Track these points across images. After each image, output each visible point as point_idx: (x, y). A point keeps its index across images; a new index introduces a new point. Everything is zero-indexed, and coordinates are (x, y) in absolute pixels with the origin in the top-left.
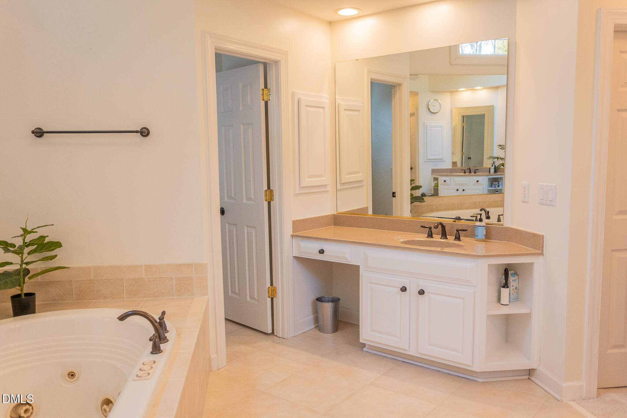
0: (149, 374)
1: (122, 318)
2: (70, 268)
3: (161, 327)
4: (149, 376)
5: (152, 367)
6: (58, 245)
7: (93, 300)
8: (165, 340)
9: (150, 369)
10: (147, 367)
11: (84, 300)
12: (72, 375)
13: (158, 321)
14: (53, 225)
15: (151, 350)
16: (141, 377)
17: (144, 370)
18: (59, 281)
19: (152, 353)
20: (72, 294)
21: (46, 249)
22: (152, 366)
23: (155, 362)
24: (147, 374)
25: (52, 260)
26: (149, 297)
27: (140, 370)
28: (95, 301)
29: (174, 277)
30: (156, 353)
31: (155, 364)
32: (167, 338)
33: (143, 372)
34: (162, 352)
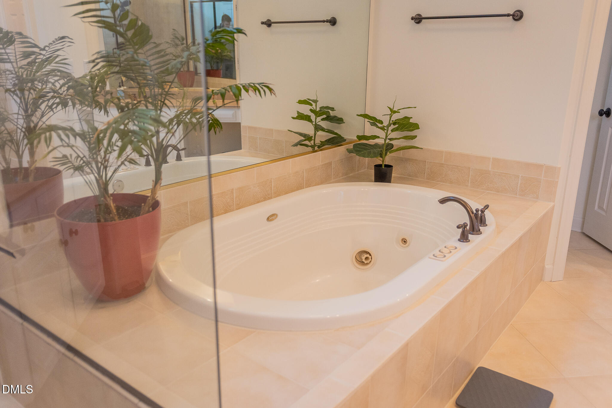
0: (445, 256)
1: (443, 201)
2: (422, 149)
3: (476, 219)
4: (444, 258)
5: (451, 252)
6: (416, 126)
7: (441, 182)
8: (479, 232)
9: (448, 253)
10: (446, 251)
11: (433, 180)
12: (405, 242)
13: (475, 212)
14: (415, 107)
15: (459, 238)
16: (436, 257)
17: (442, 252)
18: (416, 160)
19: (459, 240)
20: (424, 174)
21: (406, 128)
22: (451, 250)
23: (456, 248)
24: (443, 257)
25: (413, 140)
26: (491, 191)
27: (440, 251)
28: (442, 183)
29: (520, 175)
30: (463, 242)
31: (456, 250)
32: (481, 230)
33: (441, 253)
34: (469, 241)
